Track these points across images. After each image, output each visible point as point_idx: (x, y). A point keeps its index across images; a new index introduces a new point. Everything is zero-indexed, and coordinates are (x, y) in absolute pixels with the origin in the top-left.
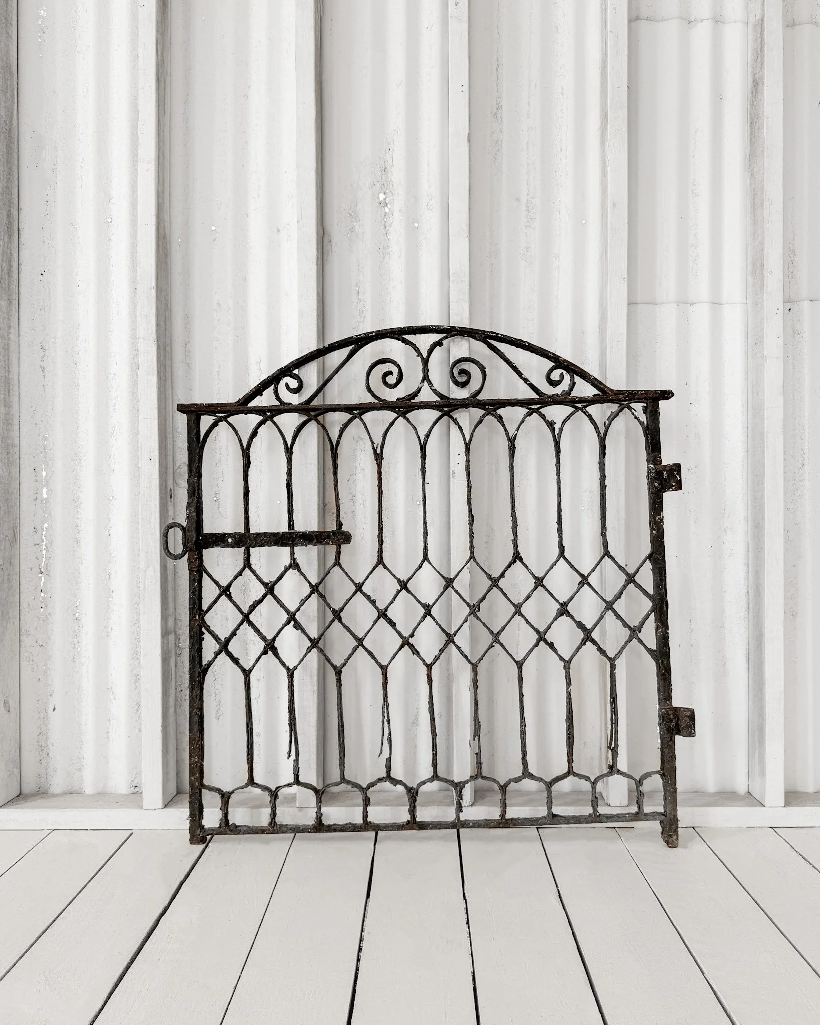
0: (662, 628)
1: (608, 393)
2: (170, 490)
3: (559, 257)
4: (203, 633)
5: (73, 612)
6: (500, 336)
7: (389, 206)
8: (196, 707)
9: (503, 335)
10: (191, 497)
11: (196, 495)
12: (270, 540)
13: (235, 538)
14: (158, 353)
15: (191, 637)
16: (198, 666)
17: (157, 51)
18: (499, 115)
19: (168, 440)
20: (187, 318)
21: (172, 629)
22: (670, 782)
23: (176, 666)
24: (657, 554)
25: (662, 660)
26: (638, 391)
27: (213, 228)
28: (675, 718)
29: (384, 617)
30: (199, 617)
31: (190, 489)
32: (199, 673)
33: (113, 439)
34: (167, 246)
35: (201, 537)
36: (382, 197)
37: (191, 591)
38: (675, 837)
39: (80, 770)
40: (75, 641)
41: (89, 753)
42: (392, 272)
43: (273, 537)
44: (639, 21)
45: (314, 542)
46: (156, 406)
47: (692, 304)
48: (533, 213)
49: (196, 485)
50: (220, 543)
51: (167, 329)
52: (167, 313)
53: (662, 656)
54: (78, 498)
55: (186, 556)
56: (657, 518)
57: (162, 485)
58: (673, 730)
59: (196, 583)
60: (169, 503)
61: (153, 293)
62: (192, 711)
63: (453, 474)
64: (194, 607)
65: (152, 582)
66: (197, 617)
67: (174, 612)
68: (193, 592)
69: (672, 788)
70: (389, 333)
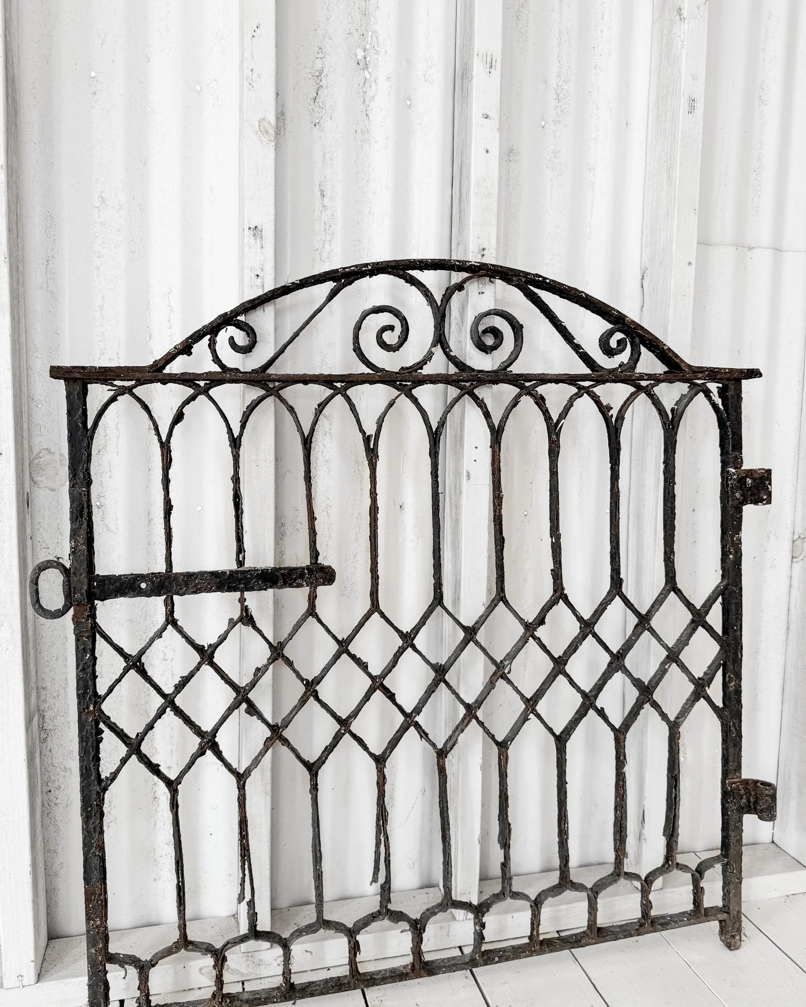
0: (735, 681)
1: (684, 370)
2: (28, 494)
3: (594, 169)
4: (102, 732)
6: (548, 281)
7: (370, 70)
8: (95, 845)
9: (553, 281)
10: (77, 520)
11: (86, 516)
12: (209, 584)
13: (153, 583)
15: (82, 739)
16: (96, 783)
20: (50, 219)
22: (735, 872)
24: (733, 586)
25: (733, 722)
26: (720, 369)
27: (93, 74)
28: (746, 794)
29: (381, 688)
30: (94, 708)
31: (74, 505)
32: (98, 793)
35: (95, 584)
36: (360, 54)
37: (80, 668)
38: (737, 937)
42: (373, 170)
43: (214, 580)
45: (279, 584)
47: (751, 249)
48: (565, 104)
49: (85, 499)
50: (126, 591)
53: (732, 718)
55: (71, 612)
56: (735, 539)
58: (743, 808)
59: (88, 655)
62: (89, 851)
63: (468, 476)
64: (85, 693)
65: (8, 649)
66: (91, 708)
68: (83, 669)
69: (738, 879)
70: (389, 266)
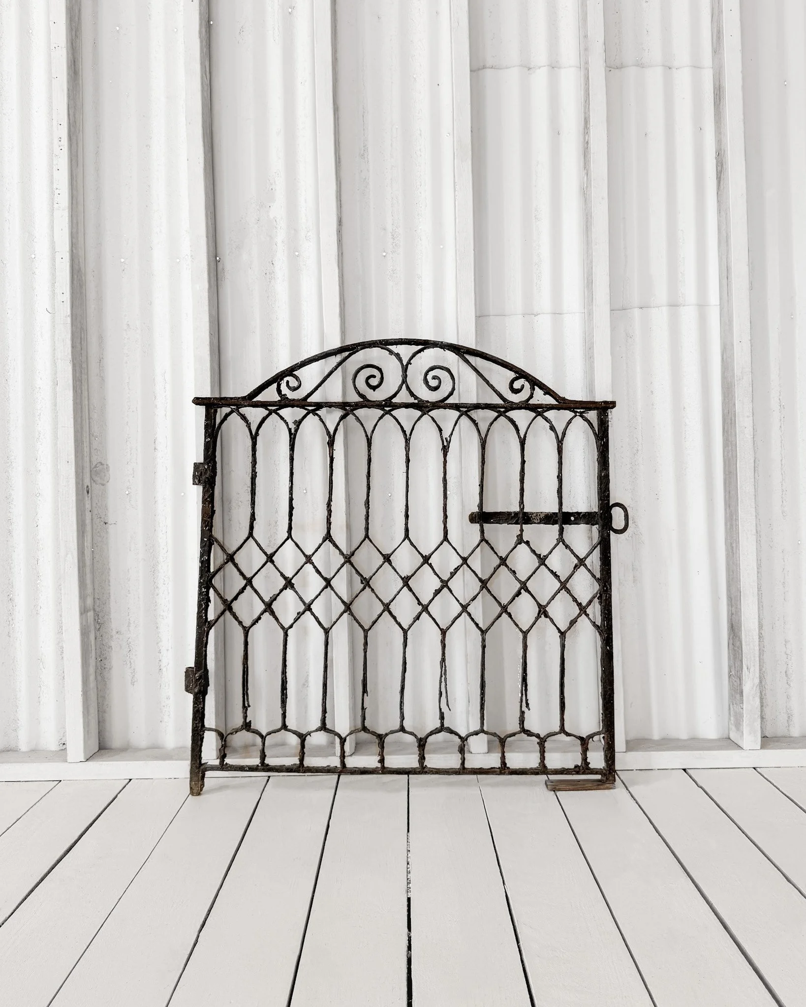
2: (87, 487)
3: (421, 277)
5: (8, 594)
14: (74, 370)
17: (69, 115)
18: (366, 155)
19: (85, 443)
20: (101, 339)
21: (91, 608)
23: (96, 638)
27: (122, 260)
33: (39, 443)
34: (82, 277)
39: (15, 730)
40: (10, 619)
41: (23, 716)
44: (484, 69)
46: (72, 416)
48: (398, 240)
51: (83, 348)
52: (83, 335)
54: (10, 495)
57: (79, 483)
60: (87, 499)
61: (69, 320)
67: (93, 593)
